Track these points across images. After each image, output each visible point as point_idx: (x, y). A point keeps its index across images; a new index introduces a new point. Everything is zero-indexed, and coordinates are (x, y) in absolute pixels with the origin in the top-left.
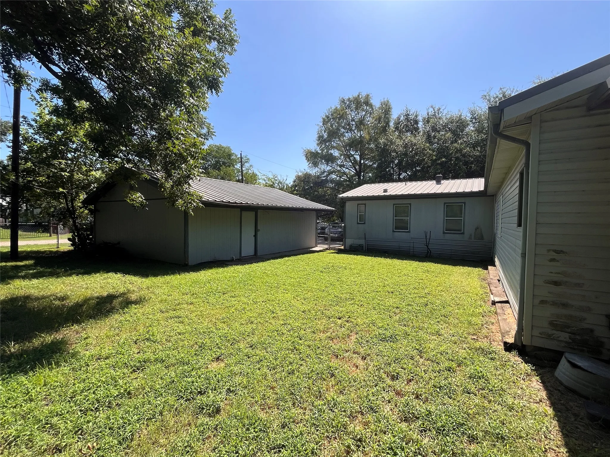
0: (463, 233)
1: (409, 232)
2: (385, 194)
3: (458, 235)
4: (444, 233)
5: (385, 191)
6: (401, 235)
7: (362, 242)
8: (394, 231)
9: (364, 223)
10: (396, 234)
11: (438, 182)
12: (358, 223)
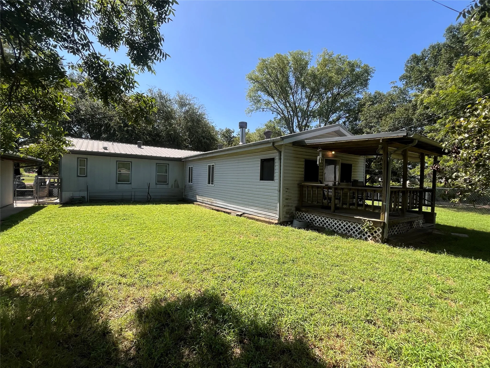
0: (168, 184)
1: (131, 184)
2: (106, 151)
3: (164, 185)
4: (156, 184)
5: (105, 148)
6: (124, 187)
7: (84, 194)
8: (117, 183)
9: (86, 176)
10: (119, 185)
11: (140, 146)
12: (78, 176)
